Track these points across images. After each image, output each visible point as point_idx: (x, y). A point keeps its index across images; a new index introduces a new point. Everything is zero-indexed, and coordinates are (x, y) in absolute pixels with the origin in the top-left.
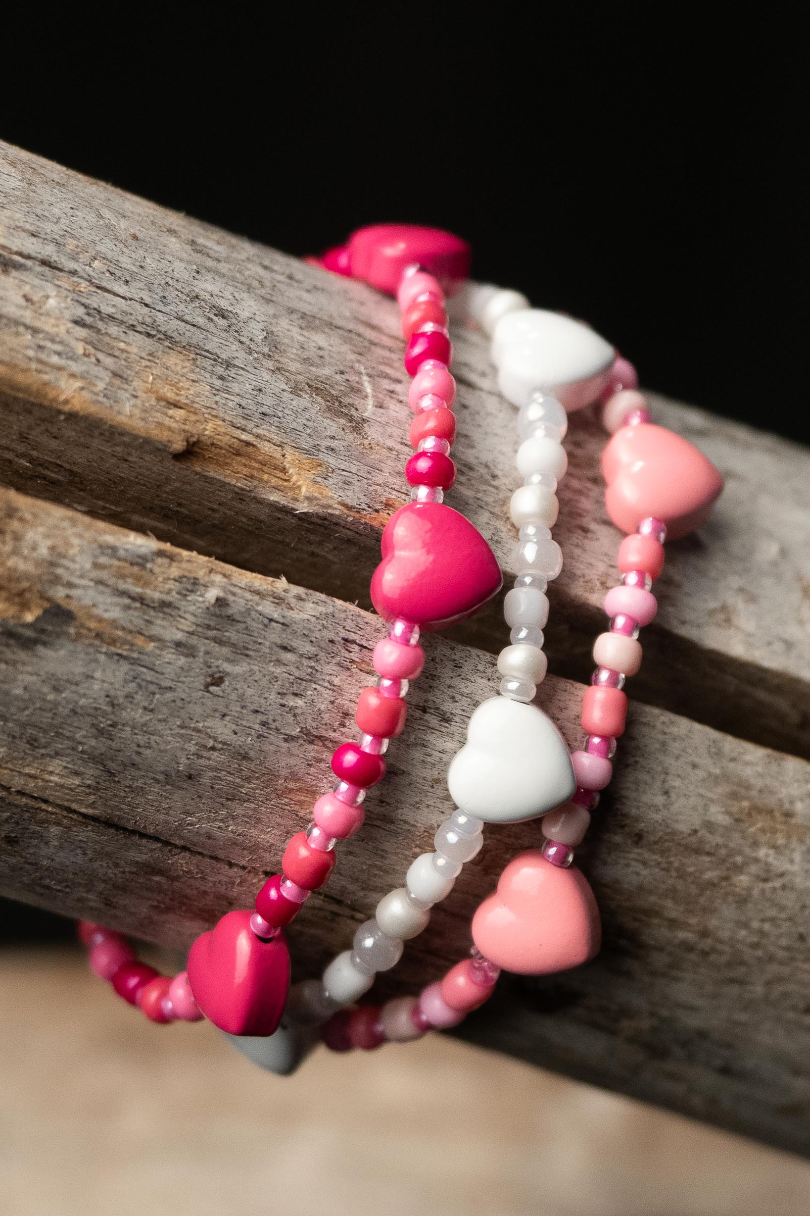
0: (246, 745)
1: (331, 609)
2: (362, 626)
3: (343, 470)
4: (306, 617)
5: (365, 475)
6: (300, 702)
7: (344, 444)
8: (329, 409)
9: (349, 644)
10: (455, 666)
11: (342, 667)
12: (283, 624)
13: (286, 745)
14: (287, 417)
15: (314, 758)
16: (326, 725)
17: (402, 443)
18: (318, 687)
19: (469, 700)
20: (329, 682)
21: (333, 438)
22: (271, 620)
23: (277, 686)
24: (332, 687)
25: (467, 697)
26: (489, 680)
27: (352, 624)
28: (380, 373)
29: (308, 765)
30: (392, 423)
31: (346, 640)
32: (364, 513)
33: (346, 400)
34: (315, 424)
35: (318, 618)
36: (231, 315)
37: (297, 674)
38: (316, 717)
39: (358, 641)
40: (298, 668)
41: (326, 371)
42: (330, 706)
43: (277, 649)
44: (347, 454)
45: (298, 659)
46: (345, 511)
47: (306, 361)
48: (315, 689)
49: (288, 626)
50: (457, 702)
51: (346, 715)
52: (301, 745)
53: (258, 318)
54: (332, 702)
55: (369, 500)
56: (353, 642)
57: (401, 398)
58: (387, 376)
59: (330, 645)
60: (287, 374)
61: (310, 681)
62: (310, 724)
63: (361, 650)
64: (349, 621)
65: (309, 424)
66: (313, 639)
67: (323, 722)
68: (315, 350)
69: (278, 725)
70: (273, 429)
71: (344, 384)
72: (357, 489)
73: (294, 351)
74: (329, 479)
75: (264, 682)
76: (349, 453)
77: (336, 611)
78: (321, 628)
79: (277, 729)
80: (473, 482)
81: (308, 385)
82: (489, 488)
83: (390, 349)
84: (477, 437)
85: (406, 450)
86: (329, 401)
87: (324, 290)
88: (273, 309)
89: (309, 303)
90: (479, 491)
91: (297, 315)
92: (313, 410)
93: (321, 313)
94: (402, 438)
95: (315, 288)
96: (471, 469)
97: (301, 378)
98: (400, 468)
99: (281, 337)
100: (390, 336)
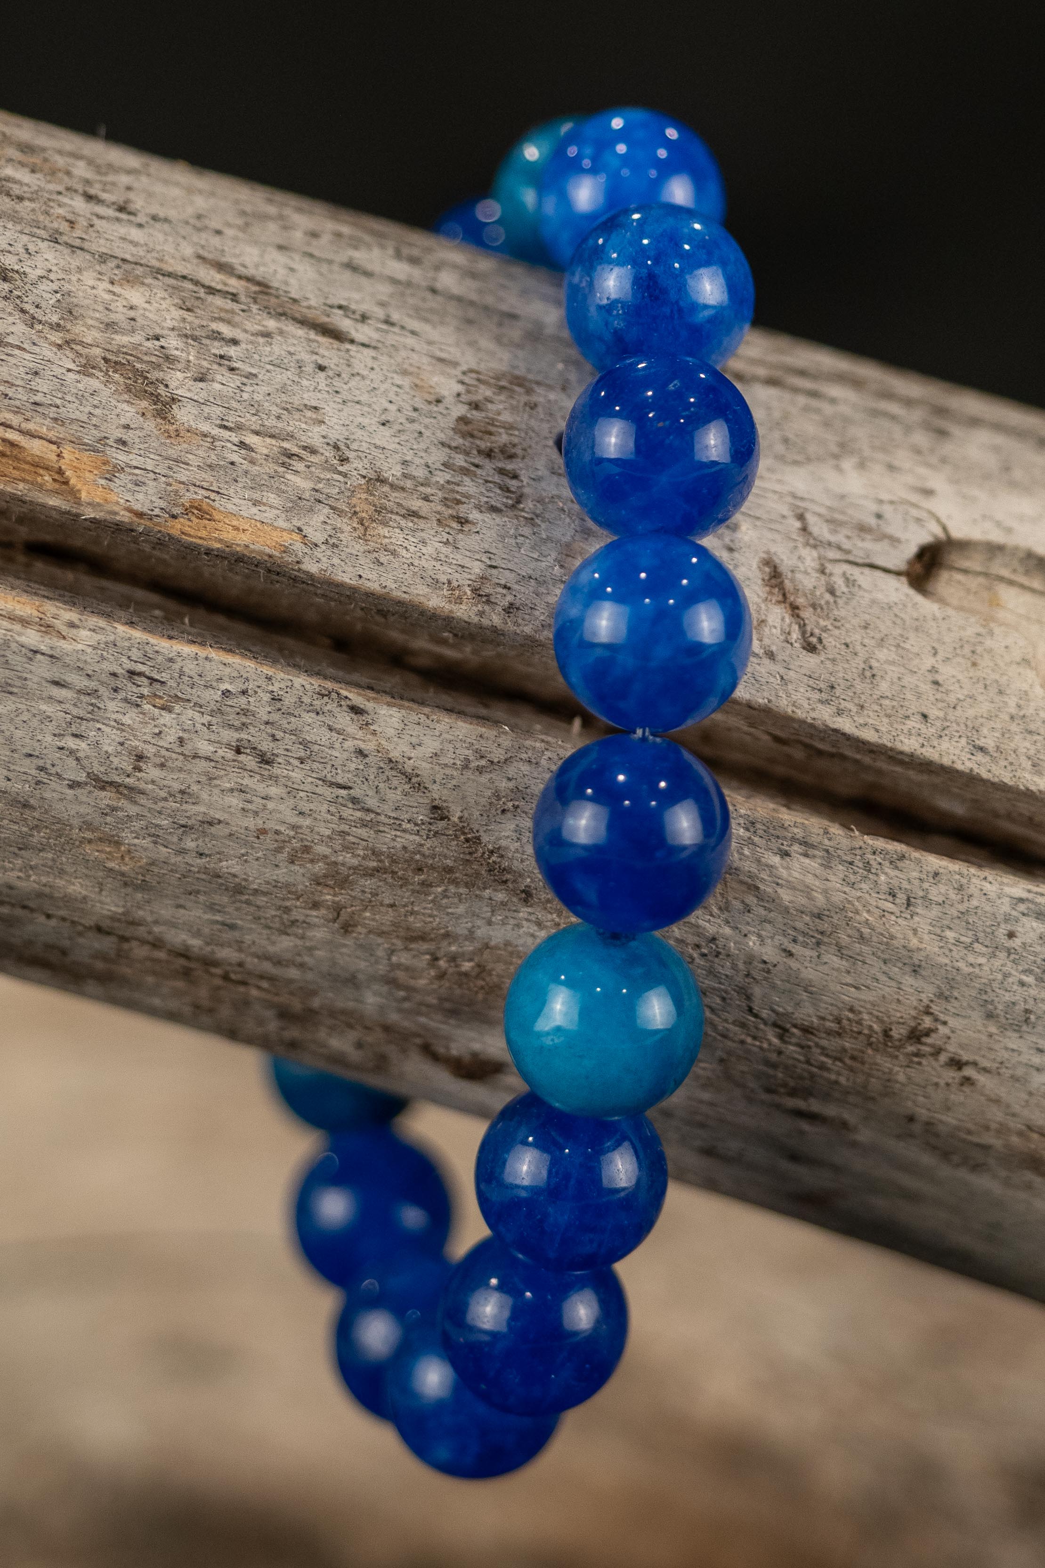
0: (24, 792)
1: (111, 638)
2: (151, 656)
3: (136, 468)
4: (80, 647)
5: (163, 472)
6: (83, 745)
7: (141, 434)
8: (128, 389)
9: (136, 677)
10: (273, 699)
11: (129, 703)
12: (51, 656)
13: (70, 792)
14: (68, 405)
15: (108, 805)
16: (116, 769)
17: (225, 427)
18: (103, 727)
19: (293, 737)
20: (115, 721)
21: (127, 427)
22: (36, 652)
23: (52, 727)
24: (120, 726)
25: (291, 734)
26: (318, 713)
27: (140, 654)
28: (211, 333)
29: (103, 813)
30: (212, 400)
31: (132, 673)
32: (159, 520)
33: (154, 375)
34: (105, 412)
35: (95, 648)
36: (16, 276)
37: (75, 711)
38: (103, 761)
39: (147, 673)
40: (75, 705)
41: (137, 338)
42: (119, 748)
43: (48, 685)
44: (142, 446)
45: (75, 696)
46: (135, 519)
47: (110, 326)
48: (99, 729)
49: (57, 658)
50: (278, 740)
51: (140, 757)
52: (90, 792)
53: (52, 276)
54: (122, 744)
55: (165, 504)
56: (140, 674)
57: (235, 365)
58: (216, 336)
59: (112, 678)
60: (79, 348)
61: (93, 720)
62: (98, 769)
63: (151, 684)
64: (134, 650)
65: (97, 412)
66: (90, 672)
67: (113, 766)
68: (125, 310)
69: (59, 771)
70: (47, 422)
71: (157, 353)
72: (151, 491)
73: (98, 315)
74: (116, 480)
75: (35, 723)
76: (146, 445)
77: (118, 639)
78: (100, 659)
79: (57, 774)
80: (313, 469)
81: (105, 359)
82: (336, 477)
83: (234, 297)
84: (330, 409)
85: (226, 434)
86: (130, 378)
87: (166, 220)
88: (78, 260)
89: (135, 244)
90: (320, 479)
91: (112, 264)
92: (106, 393)
93: (149, 256)
94: (222, 419)
95: (155, 218)
96: (314, 452)
97: (97, 351)
98: (213, 458)
99: (81, 298)
100: (240, 277)
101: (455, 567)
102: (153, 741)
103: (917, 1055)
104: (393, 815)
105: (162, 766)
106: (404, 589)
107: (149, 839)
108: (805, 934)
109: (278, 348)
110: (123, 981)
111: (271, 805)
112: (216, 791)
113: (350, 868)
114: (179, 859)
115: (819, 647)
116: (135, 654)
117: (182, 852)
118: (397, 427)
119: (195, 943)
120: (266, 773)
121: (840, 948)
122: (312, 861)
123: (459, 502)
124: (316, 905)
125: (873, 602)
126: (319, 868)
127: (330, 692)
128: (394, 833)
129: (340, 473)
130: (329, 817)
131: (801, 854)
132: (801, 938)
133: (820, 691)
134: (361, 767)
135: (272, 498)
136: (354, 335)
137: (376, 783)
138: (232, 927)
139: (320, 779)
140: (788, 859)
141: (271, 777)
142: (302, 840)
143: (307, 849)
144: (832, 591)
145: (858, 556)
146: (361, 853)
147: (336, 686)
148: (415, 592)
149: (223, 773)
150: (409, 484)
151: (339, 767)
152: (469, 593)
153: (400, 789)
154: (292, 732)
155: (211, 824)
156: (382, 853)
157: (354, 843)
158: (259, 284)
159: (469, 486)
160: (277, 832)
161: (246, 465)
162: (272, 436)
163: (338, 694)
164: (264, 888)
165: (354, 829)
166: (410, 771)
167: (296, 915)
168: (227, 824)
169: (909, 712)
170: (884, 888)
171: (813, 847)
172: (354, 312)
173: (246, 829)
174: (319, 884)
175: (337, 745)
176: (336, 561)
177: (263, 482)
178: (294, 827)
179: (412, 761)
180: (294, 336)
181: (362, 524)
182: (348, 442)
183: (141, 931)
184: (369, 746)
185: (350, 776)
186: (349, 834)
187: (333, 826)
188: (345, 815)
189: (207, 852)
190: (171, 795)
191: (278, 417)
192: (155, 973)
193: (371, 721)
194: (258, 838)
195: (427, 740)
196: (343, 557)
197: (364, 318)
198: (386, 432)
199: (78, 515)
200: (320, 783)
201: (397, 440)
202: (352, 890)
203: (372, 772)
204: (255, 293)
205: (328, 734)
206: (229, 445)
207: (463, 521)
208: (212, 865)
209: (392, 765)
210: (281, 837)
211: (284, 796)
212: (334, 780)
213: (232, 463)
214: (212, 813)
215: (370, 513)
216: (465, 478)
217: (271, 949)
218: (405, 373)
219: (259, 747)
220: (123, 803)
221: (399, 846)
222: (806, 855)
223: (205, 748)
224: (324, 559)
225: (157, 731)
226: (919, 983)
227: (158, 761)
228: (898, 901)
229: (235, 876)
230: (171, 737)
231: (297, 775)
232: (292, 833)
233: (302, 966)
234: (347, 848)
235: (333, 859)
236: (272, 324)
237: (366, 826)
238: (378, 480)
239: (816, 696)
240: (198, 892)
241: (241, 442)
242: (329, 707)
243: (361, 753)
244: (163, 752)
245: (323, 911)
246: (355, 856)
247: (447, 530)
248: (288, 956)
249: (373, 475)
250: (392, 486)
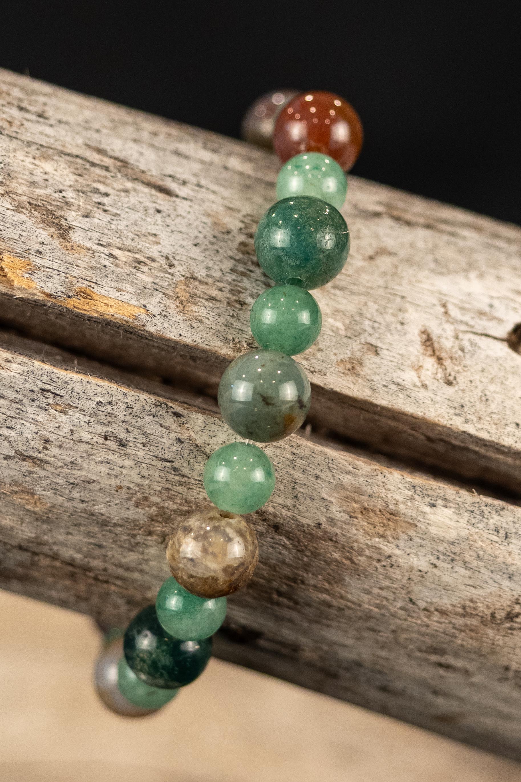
1: (31, 369)
2: (54, 380)
3: (47, 267)
4: (12, 374)
5: (63, 270)
6: (13, 433)
7: (50, 248)
8: (43, 221)
9: (45, 393)
10: (127, 407)
11: (41, 408)
13: (5, 462)
14: (7, 229)
15: (27, 470)
16: (33, 448)
17: (101, 245)
18: (25, 423)
19: (139, 431)
20: (33, 419)
21: (42, 243)
24: (35, 422)
25: (137, 429)
26: (154, 416)
27: (48, 379)
28: (92, 189)
29: (24, 475)
30: (93, 228)
31: (43, 390)
32: (60, 299)
33: (59, 213)
34: (29, 234)
35: (21, 375)
37: (9, 413)
38: (25, 443)
39: (52, 390)
40: (8, 409)
41: (49, 191)
42: (35, 436)
44: (50, 255)
45: (9, 403)
46: (46, 298)
47: (33, 184)
48: (23, 424)
50: (130, 432)
51: (47, 441)
52: (17, 462)
54: (36, 433)
55: (64, 289)
56: (48, 391)
57: (107, 208)
58: (96, 191)
59: (31, 393)
60: (14, 196)
61: (19, 418)
62: (21, 448)
63: (54, 397)
64: (45, 376)
65: (24, 234)
66: (18, 390)
67: (31, 447)
68: (42, 175)
71: (60, 200)
72: (56, 282)
73: (25, 177)
74: (35, 274)
76: (53, 254)
77: (35, 369)
78: (24, 381)
80: (153, 271)
81: (30, 203)
82: (167, 275)
83: (107, 169)
84: (163, 235)
85: (101, 249)
86: (44, 215)
87: (67, 123)
88: (14, 144)
89: (48, 136)
90: (157, 277)
91: (34, 147)
92: (29, 223)
93: (57, 143)
94: (99, 240)
95: (60, 122)
96: (153, 260)
97: (25, 198)
98: (93, 263)
99: (15, 166)
100: (111, 157)
101: (237, 330)
102: (55, 432)
103: (511, 629)
104: (198, 478)
105: (60, 446)
106: (207, 343)
107: (52, 491)
108: (444, 554)
109: (133, 199)
110: (34, 581)
111: (125, 472)
112: (92, 463)
113: (172, 511)
114: (69, 504)
115: (454, 382)
116: (45, 379)
117: (71, 499)
118: (203, 247)
119: (78, 556)
120: (122, 452)
121: (465, 563)
122: (149, 506)
123: (240, 292)
124: (150, 533)
125: (487, 357)
126: (153, 510)
127: (161, 404)
128: (198, 489)
129: (169, 273)
130: (160, 479)
131: (442, 506)
132: (441, 557)
133: (455, 408)
134: (180, 449)
135: (128, 287)
136: (178, 192)
137: (188, 459)
138: (100, 546)
139: (154, 456)
140: (434, 508)
141: (125, 455)
142: (143, 493)
143: (146, 499)
144: (462, 350)
145: (478, 329)
146: (179, 501)
147: (165, 401)
148: (213, 344)
149: (96, 451)
150: (210, 281)
151: (166, 449)
152: (245, 346)
153: (202, 463)
154: (138, 428)
155: (89, 483)
156: (191, 502)
157: (174, 495)
158: (122, 161)
159: (246, 283)
160: (129, 488)
161: (113, 267)
162: (129, 251)
163: (167, 405)
164: (120, 522)
165: (175, 487)
166: (209, 452)
167: (139, 539)
168: (99, 482)
169: (508, 422)
170: (492, 527)
171: (449, 501)
172: (178, 179)
173: (110, 486)
174: (153, 520)
175: (165, 436)
176: (166, 325)
177: (123, 278)
178: (139, 485)
179: (210, 446)
180: (142, 192)
181: (182, 304)
182: (174, 255)
183: (46, 549)
184: (184, 437)
185: (172, 454)
186: (171, 490)
187: (162, 485)
188: (169, 478)
189: (86, 500)
190: (65, 465)
191: (133, 240)
192: (53, 576)
193: (185, 422)
194: (117, 491)
195: (219, 434)
196: (170, 323)
197: (184, 183)
198: (197, 250)
199: (12, 296)
200: (155, 458)
201: (203, 255)
202: (173, 524)
203: (186, 452)
204: (120, 166)
205: (160, 429)
206: (103, 255)
207: (242, 304)
208: (89, 508)
209: (198, 448)
210: (131, 491)
211: (133, 466)
212: (163, 457)
213: (105, 266)
214: (89, 476)
215: (187, 297)
216: (244, 278)
217: (123, 560)
218: (208, 215)
219: (119, 436)
220: (37, 469)
221: (201, 497)
222: (445, 506)
223: (86, 436)
224: (159, 324)
225: (57, 425)
226: (512, 585)
227: (58, 443)
228: (500, 535)
229: (102, 515)
230: (66, 429)
231: (141, 454)
232: (137, 489)
233: (142, 571)
234: (171, 498)
235: (162, 505)
236: (129, 185)
237: (182, 485)
238: (192, 278)
239: (452, 411)
240: (80, 525)
241: (110, 254)
242: (161, 413)
243: (180, 441)
244: (61, 438)
245: (155, 537)
246: (175, 503)
247: (233, 308)
248: (133, 565)
249: (189, 275)
250: (200, 282)
